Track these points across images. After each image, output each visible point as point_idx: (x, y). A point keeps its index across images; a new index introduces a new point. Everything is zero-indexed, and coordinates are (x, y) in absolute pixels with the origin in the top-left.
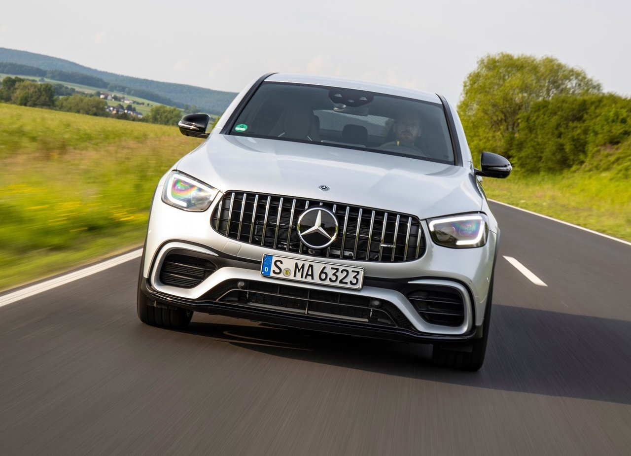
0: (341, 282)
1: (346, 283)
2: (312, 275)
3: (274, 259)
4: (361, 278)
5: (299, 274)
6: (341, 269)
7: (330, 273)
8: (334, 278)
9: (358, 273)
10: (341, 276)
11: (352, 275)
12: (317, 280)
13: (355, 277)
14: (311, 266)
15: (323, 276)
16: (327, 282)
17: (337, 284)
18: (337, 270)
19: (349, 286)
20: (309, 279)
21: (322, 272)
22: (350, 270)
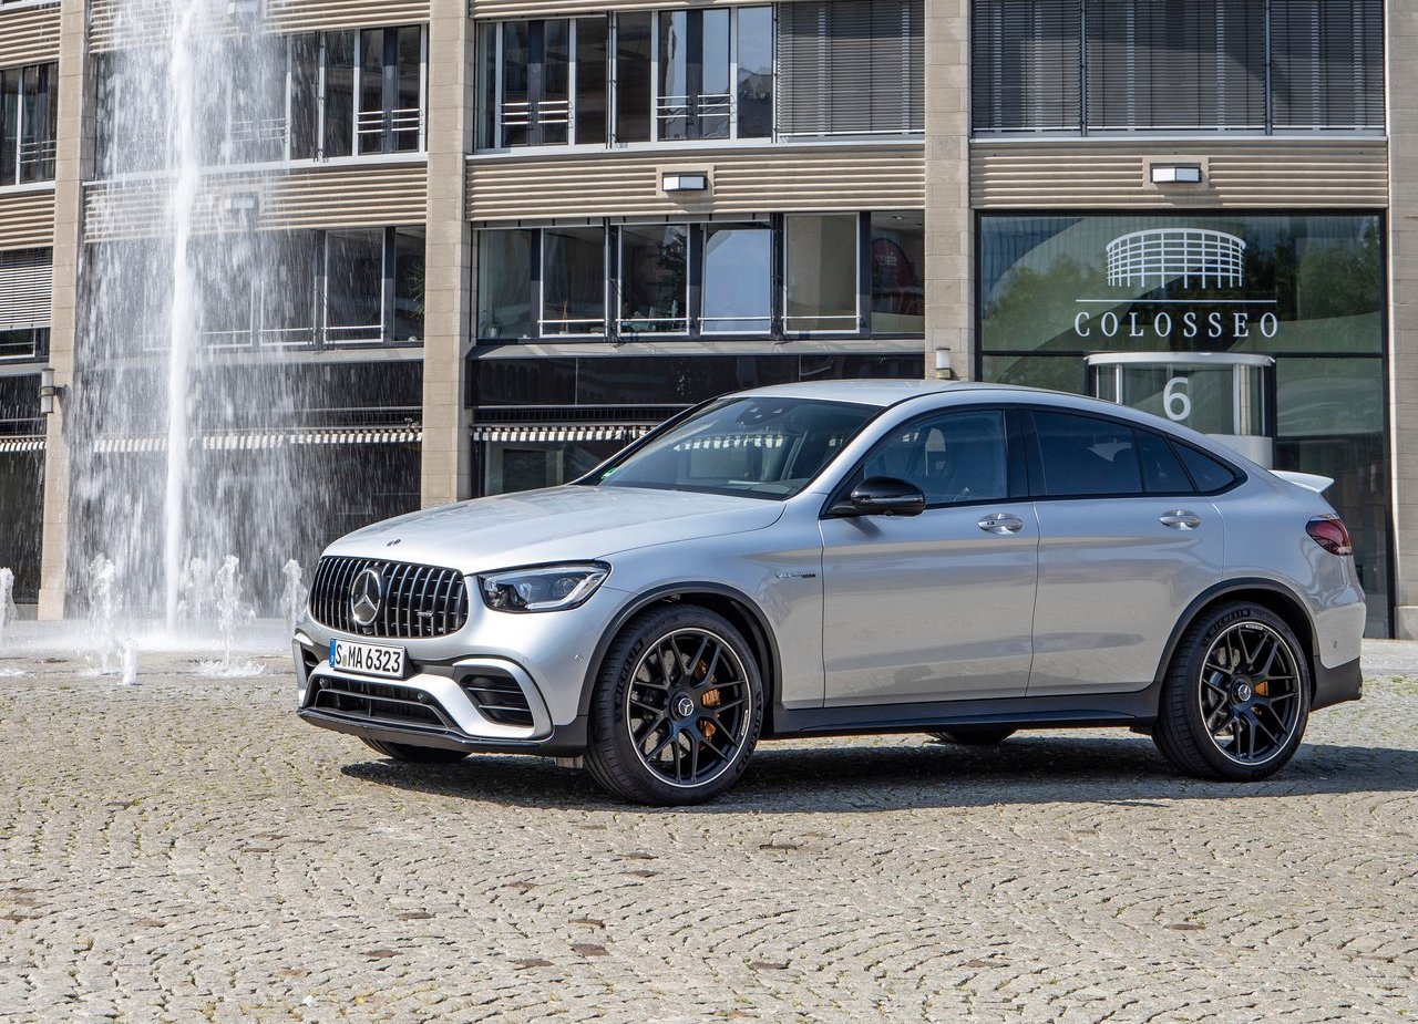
0: (384, 669)
1: (388, 670)
2: (360, 662)
3: (338, 643)
4: (401, 660)
5: (352, 661)
6: (384, 649)
7: (374, 655)
8: (378, 664)
9: (399, 654)
10: (384, 659)
11: (394, 657)
12: (365, 669)
13: (396, 661)
14: (360, 649)
15: (369, 661)
16: (373, 671)
17: (381, 672)
18: (380, 651)
19: (391, 673)
20: (358, 669)
21: (369, 657)
22: (391, 651)
